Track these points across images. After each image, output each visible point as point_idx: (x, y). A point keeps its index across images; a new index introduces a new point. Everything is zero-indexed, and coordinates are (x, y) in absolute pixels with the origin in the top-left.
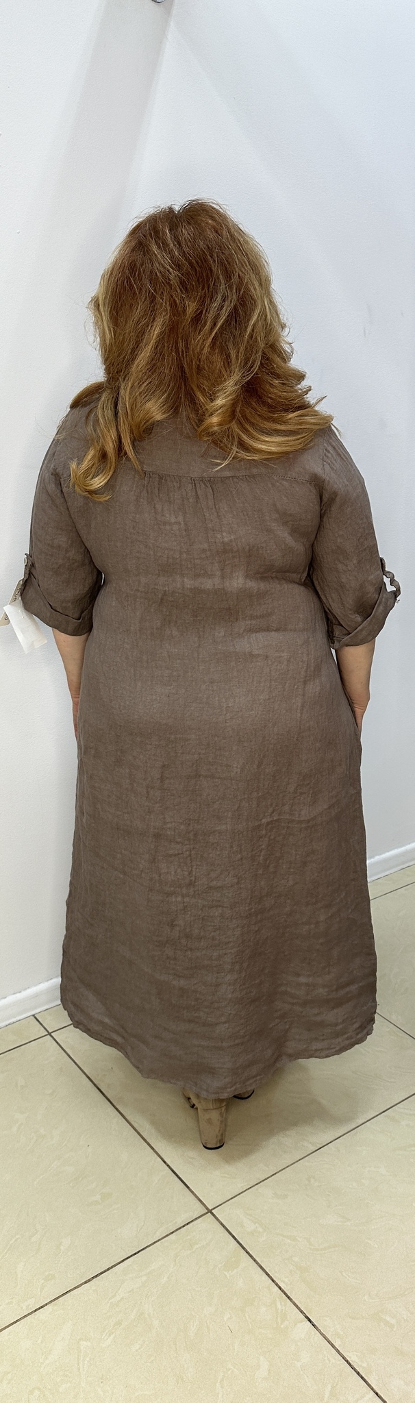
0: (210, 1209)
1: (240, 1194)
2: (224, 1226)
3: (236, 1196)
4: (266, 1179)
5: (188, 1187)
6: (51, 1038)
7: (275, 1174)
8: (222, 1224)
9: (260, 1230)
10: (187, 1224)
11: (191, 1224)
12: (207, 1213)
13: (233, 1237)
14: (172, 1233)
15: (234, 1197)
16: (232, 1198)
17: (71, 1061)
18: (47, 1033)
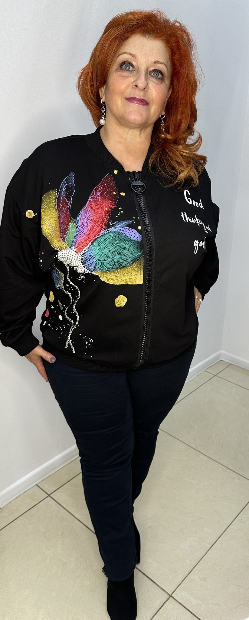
0: (170, 594)
1: (182, 582)
4: (192, 569)
5: (154, 583)
6: (51, 498)
7: (196, 565)
8: (179, 603)
9: (200, 602)
10: (162, 606)
12: (169, 598)
13: (188, 610)
14: (156, 614)
16: (179, 585)
17: (66, 511)
18: (47, 495)
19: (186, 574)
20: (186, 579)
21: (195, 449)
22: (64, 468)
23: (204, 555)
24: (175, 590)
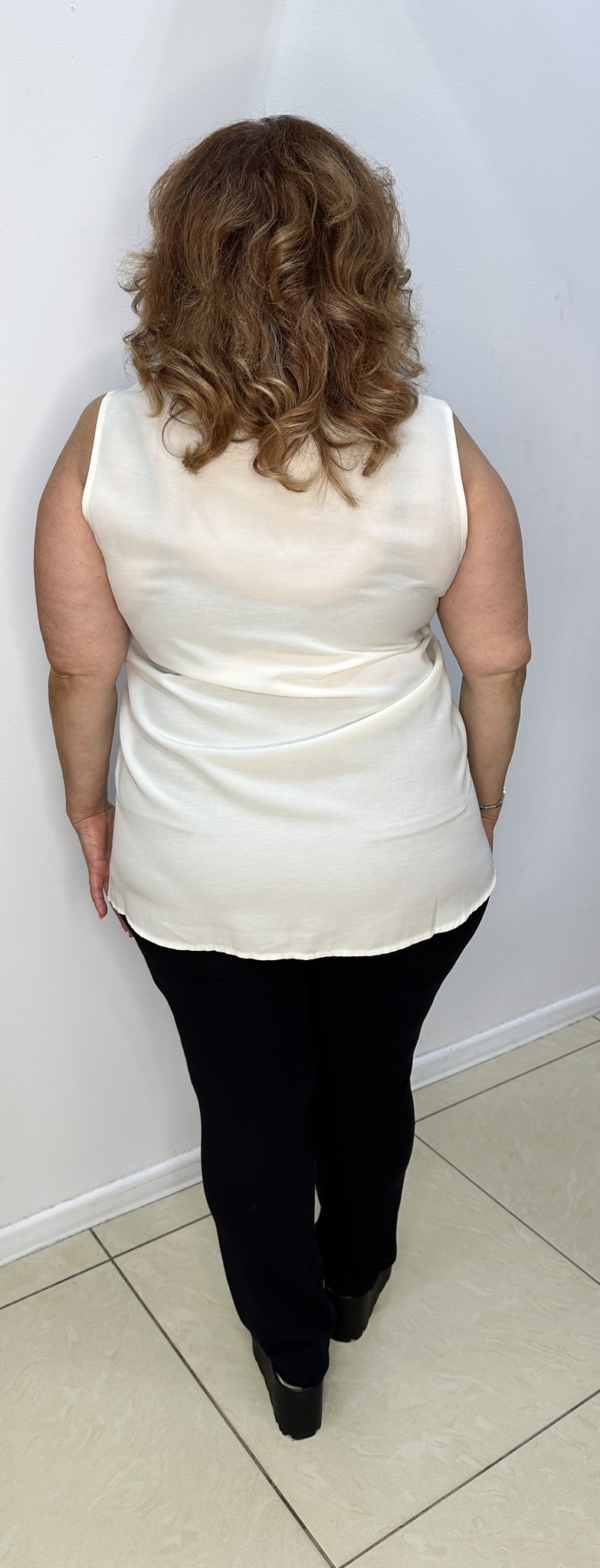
1: (377, 1543)
3: (373, 1546)
4: (414, 1518)
5: (304, 1527)
6: (113, 1267)
7: (427, 1509)
15: (370, 1548)
16: (367, 1550)
17: (140, 1304)
18: (108, 1258)
19: (392, 1526)
20: (389, 1538)
21: (511, 1213)
22: (164, 1200)
23: (457, 1489)
24: (351, 1558)
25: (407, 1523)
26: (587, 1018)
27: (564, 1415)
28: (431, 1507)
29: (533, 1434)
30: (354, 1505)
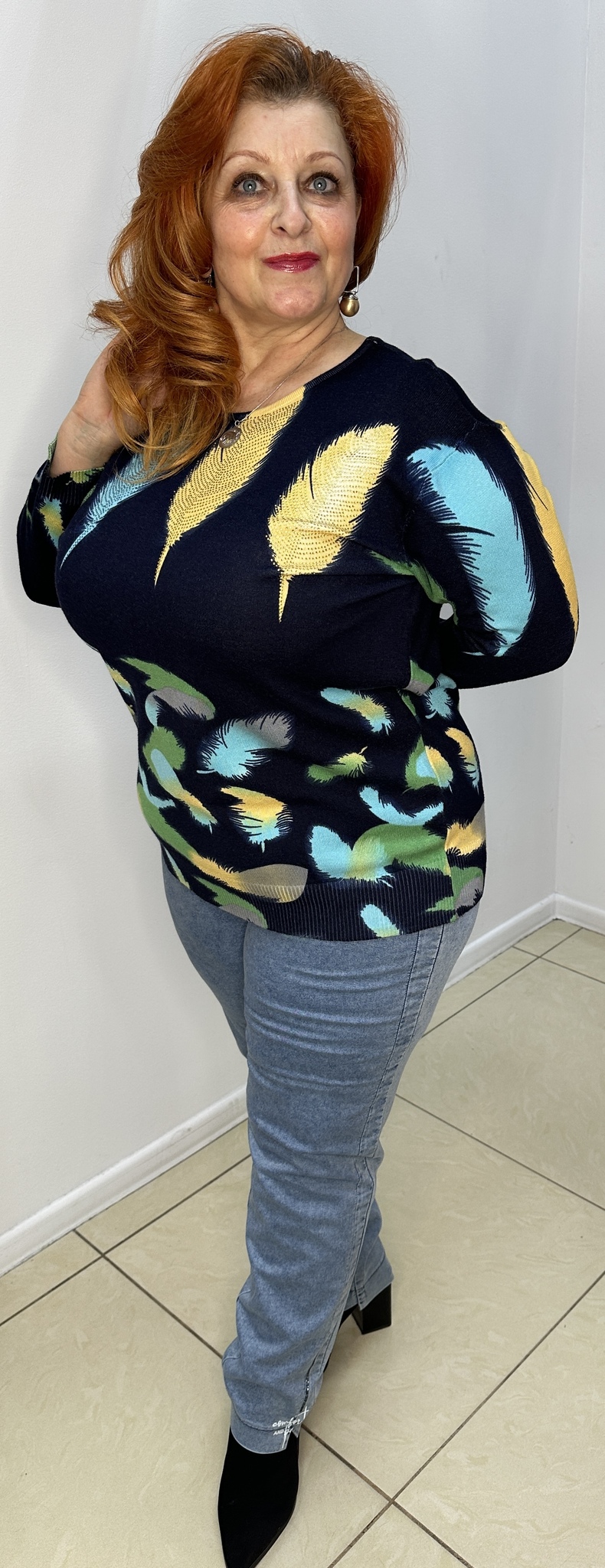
0: (391, 1497)
1: (424, 1467)
2: (417, 1522)
3: (420, 1470)
4: (452, 1437)
5: (352, 1468)
6: (106, 1263)
7: (462, 1426)
8: (413, 1519)
9: (466, 1518)
10: (368, 1527)
11: (372, 1527)
12: (388, 1505)
13: (434, 1537)
14: (351, 1546)
15: (418, 1473)
16: (416, 1475)
18: (99, 1255)
19: (434, 1448)
20: (434, 1459)
21: (476, 1139)
23: (485, 1402)
24: (403, 1486)
25: (447, 1442)
26: (508, 949)
27: (565, 1315)
28: (465, 1423)
29: (541, 1337)
30: (394, 1438)
